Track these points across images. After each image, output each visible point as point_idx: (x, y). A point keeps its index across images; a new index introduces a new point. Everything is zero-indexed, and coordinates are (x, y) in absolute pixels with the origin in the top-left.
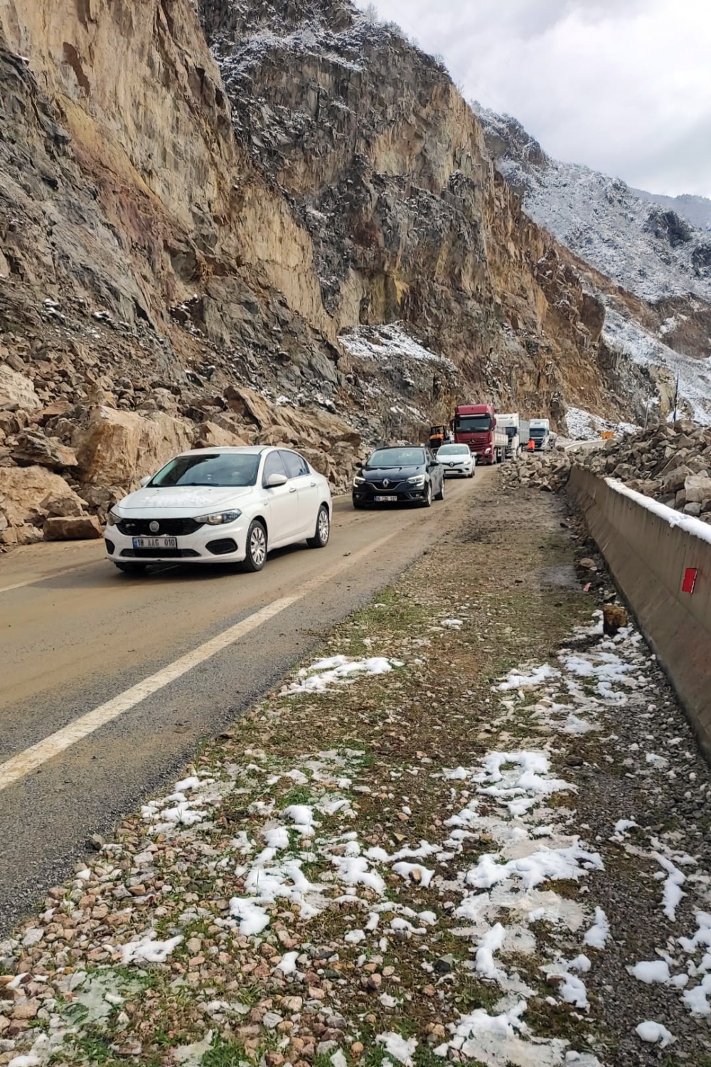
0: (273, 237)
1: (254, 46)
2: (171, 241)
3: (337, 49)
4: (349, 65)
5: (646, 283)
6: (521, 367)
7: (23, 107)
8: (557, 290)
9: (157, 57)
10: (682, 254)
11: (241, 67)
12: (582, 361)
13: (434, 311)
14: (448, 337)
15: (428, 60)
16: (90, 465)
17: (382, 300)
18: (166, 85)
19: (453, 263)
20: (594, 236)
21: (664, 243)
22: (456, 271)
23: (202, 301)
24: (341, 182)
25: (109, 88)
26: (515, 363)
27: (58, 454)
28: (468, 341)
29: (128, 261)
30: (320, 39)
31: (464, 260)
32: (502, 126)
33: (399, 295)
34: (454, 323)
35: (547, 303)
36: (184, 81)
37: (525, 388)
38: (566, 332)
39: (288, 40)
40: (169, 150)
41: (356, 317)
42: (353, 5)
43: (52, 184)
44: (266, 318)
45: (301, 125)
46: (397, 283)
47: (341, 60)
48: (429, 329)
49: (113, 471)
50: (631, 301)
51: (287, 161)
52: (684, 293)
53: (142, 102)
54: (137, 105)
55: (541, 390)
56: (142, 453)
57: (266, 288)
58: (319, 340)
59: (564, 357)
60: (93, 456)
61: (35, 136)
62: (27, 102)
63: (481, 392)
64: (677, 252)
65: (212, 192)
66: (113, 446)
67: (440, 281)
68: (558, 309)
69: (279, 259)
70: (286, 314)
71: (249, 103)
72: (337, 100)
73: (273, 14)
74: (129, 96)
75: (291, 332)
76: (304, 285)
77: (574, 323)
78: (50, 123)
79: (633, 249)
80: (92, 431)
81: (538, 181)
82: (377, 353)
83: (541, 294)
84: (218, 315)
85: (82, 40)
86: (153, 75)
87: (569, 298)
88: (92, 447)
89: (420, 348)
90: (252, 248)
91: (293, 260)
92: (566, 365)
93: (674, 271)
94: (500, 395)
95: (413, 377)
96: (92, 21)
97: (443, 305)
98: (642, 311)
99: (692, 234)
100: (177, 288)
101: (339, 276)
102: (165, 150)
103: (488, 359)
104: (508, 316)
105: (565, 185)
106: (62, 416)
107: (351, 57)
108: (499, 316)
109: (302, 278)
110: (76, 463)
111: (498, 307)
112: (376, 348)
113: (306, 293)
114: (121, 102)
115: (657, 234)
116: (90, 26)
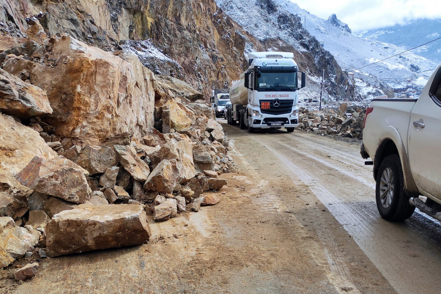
5: (258, 31)
6: (210, 68)
8: (223, 30)
10: (273, 17)
12: (236, 67)
13: (168, 35)
14: (176, 49)
16: (68, 113)
17: (140, 27)
19: (176, 10)
20: (234, 5)
21: (265, 11)
22: (178, 14)
23: (45, 16)
26: (207, 65)
27: (28, 96)
28: (185, 52)
31: (181, 9)
33: (149, 25)
34: (178, 42)
35: (219, 36)
37: (212, 79)
38: (228, 51)
41: (127, 35)
44: (83, 30)
46: (148, 18)
48: (166, 44)
49: (99, 122)
50: (252, 39)
52: (275, 37)
55: (219, 80)
56: (121, 100)
57: (82, 12)
58: (114, 45)
59: (228, 64)
60: (72, 101)
63: (193, 79)
64: (271, 17)
66: (97, 89)
67: (170, 19)
68: (224, 39)
70: (94, 28)
75: (98, 39)
76: (102, 14)
77: (232, 47)
79: (251, 14)
80: (64, 68)
82: (140, 55)
83: (216, 31)
84: (56, 25)
87: (229, 34)
88: (67, 88)
89: (162, 54)
92: (229, 68)
93: (270, 25)
94: (202, 82)
95: (160, 70)
97: (172, 32)
98: (257, 44)
99: (277, 8)
100: (29, 7)
101: (117, 11)
103: (196, 63)
104: (202, 41)
106: (8, 52)
108: (198, 41)
109: (100, 9)
110: (51, 111)
111: (198, 35)
112: (139, 52)
113: (103, 18)
115: (262, 7)
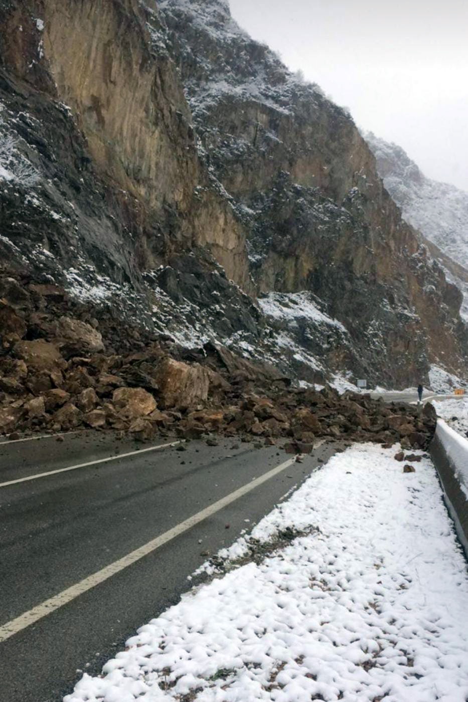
0: (218, 228)
1: (214, 92)
2: (149, 228)
3: (273, 98)
4: (281, 109)
7: (64, 139)
8: (426, 278)
9: (152, 106)
11: (202, 106)
13: (331, 286)
14: (340, 306)
15: (338, 111)
17: (292, 275)
18: (156, 124)
19: (348, 253)
22: (349, 259)
23: (165, 270)
24: (269, 190)
25: (117, 125)
29: (121, 242)
30: (262, 90)
31: (355, 251)
32: (391, 151)
33: (305, 272)
34: (345, 296)
35: (418, 286)
36: (168, 121)
37: (397, 349)
38: (432, 309)
39: (238, 90)
40: (153, 166)
41: (272, 286)
42: (287, 69)
43: (77, 189)
44: (209, 285)
45: (243, 148)
46: (305, 264)
47: (275, 106)
51: (230, 173)
53: (138, 133)
54: (134, 136)
55: (410, 352)
58: (246, 303)
60: (165, 385)
61: (69, 158)
62: (67, 136)
65: (179, 197)
68: (426, 292)
69: (221, 243)
70: (224, 283)
71: (206, 131)
72: (271, 132)
73: (228, 72)
74: (130, 131)
75: (226, 296)
76: (237, 263)
77: (438, 303)
78: (79, 149)
81: (416, 193)
82: (286, 313)
83: (414, 280)
84: (176, 280)
85: (103, 93)
86: (147, 117)
87: (434, 284)
89: (319, 312)
90: (203, 235)
91: (231, 246)
95: (311, 334)
96: (111, 82)
97: (338, 283)
100: (149, 260)
101: (261, 255)
102: (150, 166)
103: (370, 325)
104: (387, 294)
105: (436, 198)
107: (283, 104)
108: (380, 294)
109: (237, 258)
111: (380, 287)
112: (285, 309)
113: (238, 268)
114: (125, 134)
116: (109, 84)
